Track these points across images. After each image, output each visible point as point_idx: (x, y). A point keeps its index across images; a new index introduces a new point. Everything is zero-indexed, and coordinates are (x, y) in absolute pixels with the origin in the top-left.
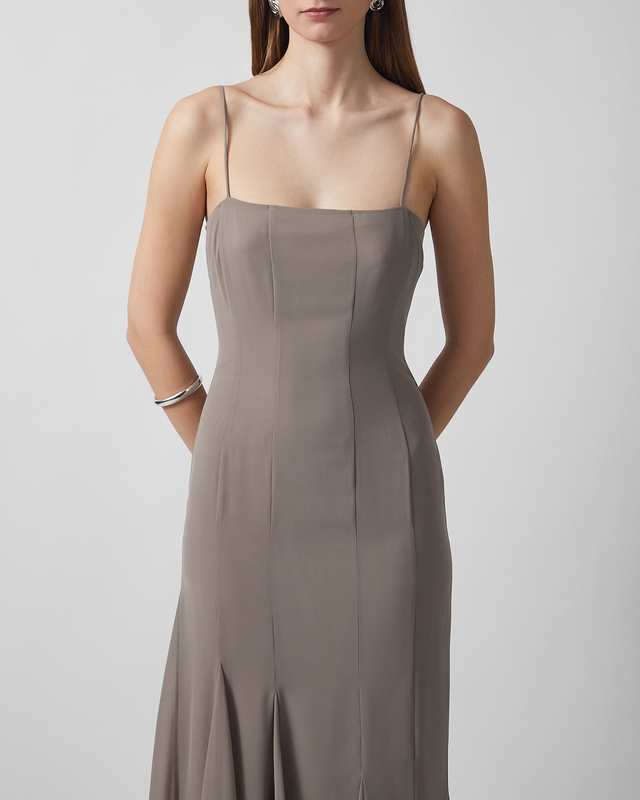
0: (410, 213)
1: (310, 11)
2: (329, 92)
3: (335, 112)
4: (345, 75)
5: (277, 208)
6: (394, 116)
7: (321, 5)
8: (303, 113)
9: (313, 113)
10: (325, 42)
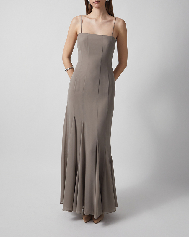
0: (113, 37)
1: (95, 2)
2: (99, 16)
3: (100, 20)
4: (102, 13)
5: (90, 34)
6: (111, 21)
7: (96, 1)
8: (95, 20)
9: (96, 20)
10: (98, 8)
